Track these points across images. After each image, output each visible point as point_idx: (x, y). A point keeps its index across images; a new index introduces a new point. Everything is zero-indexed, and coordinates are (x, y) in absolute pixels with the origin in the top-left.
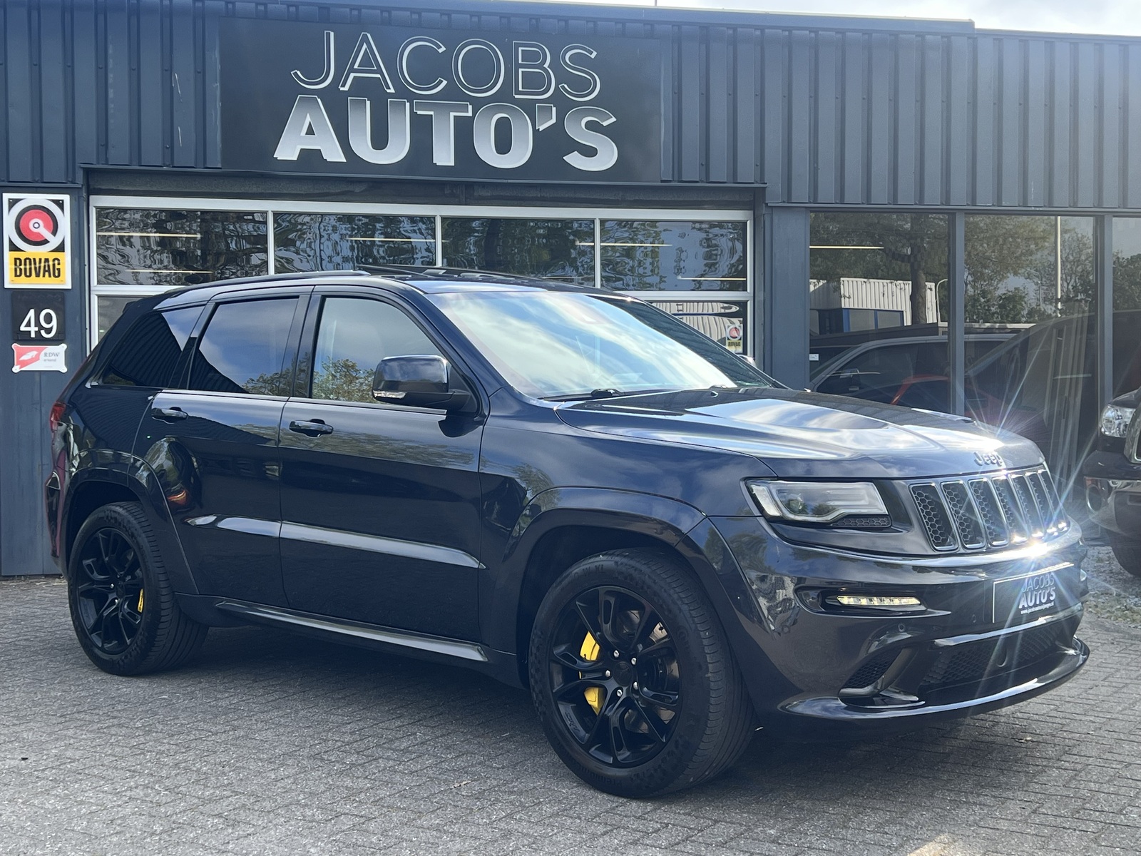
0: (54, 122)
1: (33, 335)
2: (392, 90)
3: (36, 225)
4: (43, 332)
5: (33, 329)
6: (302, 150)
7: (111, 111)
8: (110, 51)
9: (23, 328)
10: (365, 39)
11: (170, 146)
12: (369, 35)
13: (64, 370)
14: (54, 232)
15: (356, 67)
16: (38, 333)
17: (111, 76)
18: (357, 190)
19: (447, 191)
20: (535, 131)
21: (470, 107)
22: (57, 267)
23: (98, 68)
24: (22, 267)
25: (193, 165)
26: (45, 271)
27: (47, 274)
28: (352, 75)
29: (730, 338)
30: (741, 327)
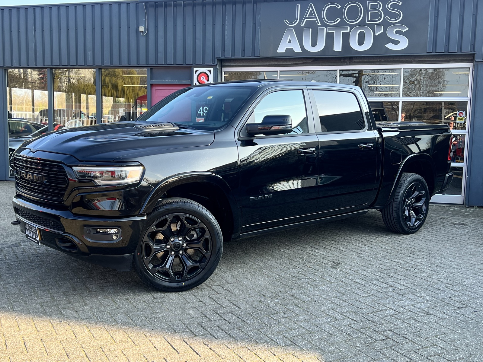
0: (209, 44)
1: (201, 115)
2: (320, 24)
3: (203, 78)
4: (204, 114)
5: (202, 113)
6: (287, 49)
7: (226, 39)
8: (226, 18)
9: (199, 113)
10: (311, 6)
11: (243, 51)
12: (312, 4)
14: (208, 81)
15: (307, 16)
17: (226, 27)
18: (309, 62)
19: (342, 61)
20: (374, 36)
21: (349, 28)
23: (223, 24)
25: (251, 56)
28: (306, 20)
29: (459, 116)
30: (464, 112)
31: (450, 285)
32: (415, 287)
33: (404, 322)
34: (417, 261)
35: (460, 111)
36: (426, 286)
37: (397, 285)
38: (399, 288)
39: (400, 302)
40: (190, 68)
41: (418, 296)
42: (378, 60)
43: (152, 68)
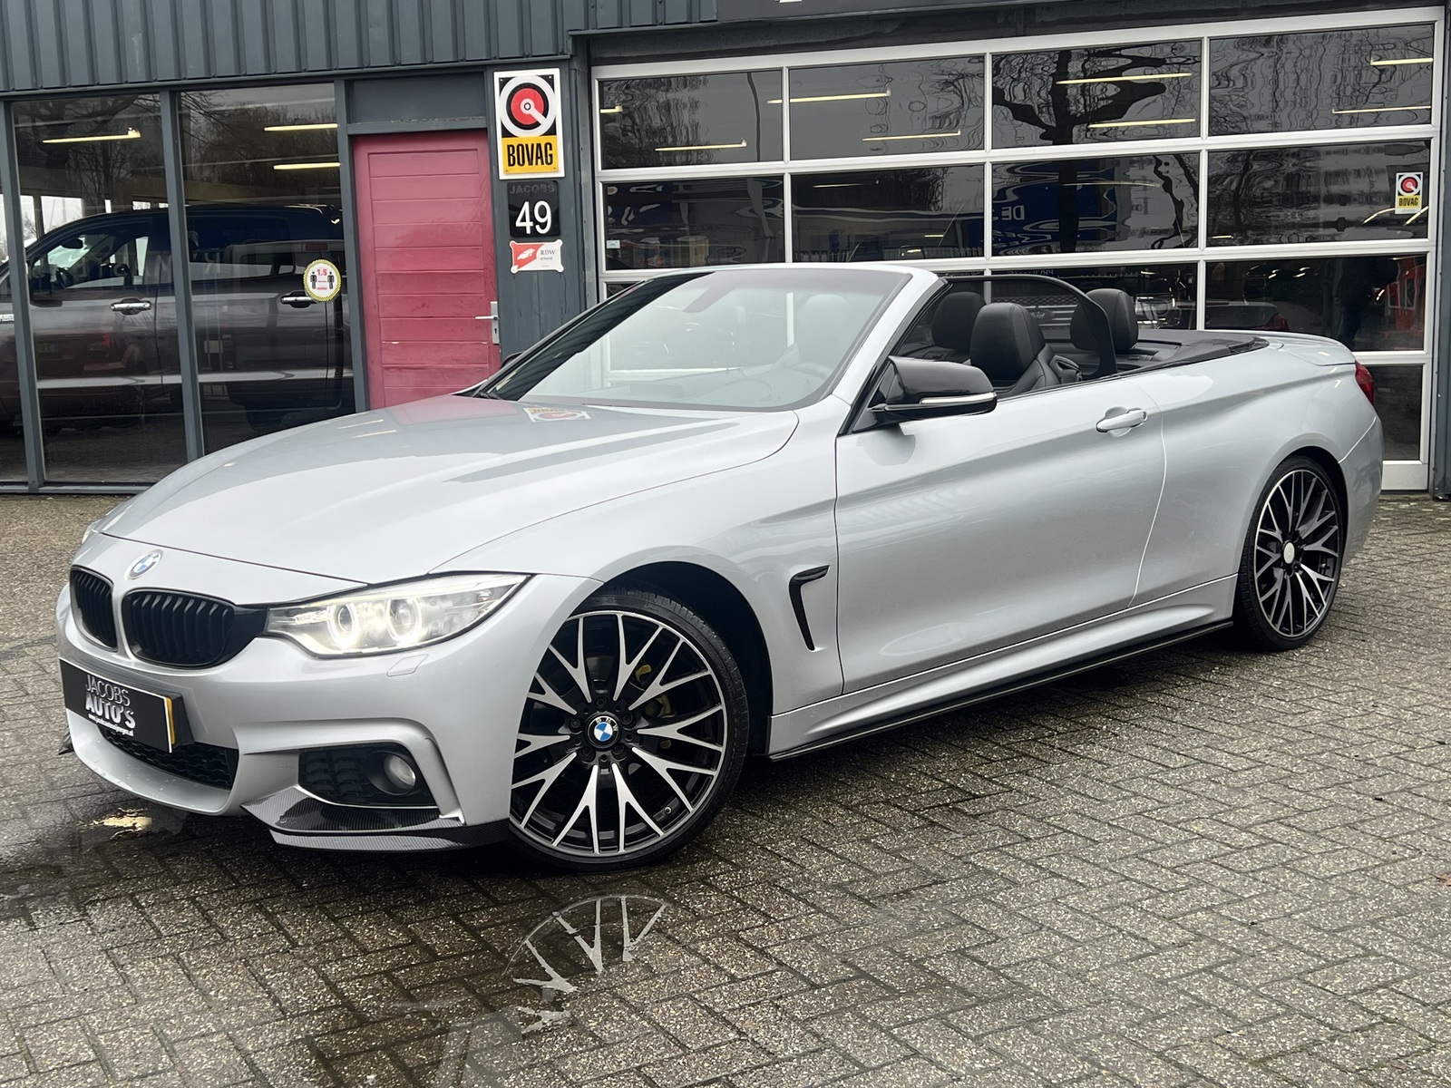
1: (528, 231)
3: (527, 106)
4: (538, 227)
5: (528, 224)
9: (518, 224)
13: (560, 269)
14: (545, 113)
16: (533, 228)
18: (887, 30)
19: (1000, 20)
22: (549, 152)
24: (515, 155)
25: (688, 21)
26: (537, 158)
27: (539, 160)
29: (1402, 192)
30: (1419, 176)
31: (1406, 746)
32: (1285, 761)
33: (1255, 879)
34: (1283, 676)
35: (1407, 175)
36: (1324, 756)
37: (1223, 759)
38: (1229, 765)
39: (1236, 814)
40: (482, 73)
41: (1298, 790)
42: (1123, 14)
43: (353, 82)
